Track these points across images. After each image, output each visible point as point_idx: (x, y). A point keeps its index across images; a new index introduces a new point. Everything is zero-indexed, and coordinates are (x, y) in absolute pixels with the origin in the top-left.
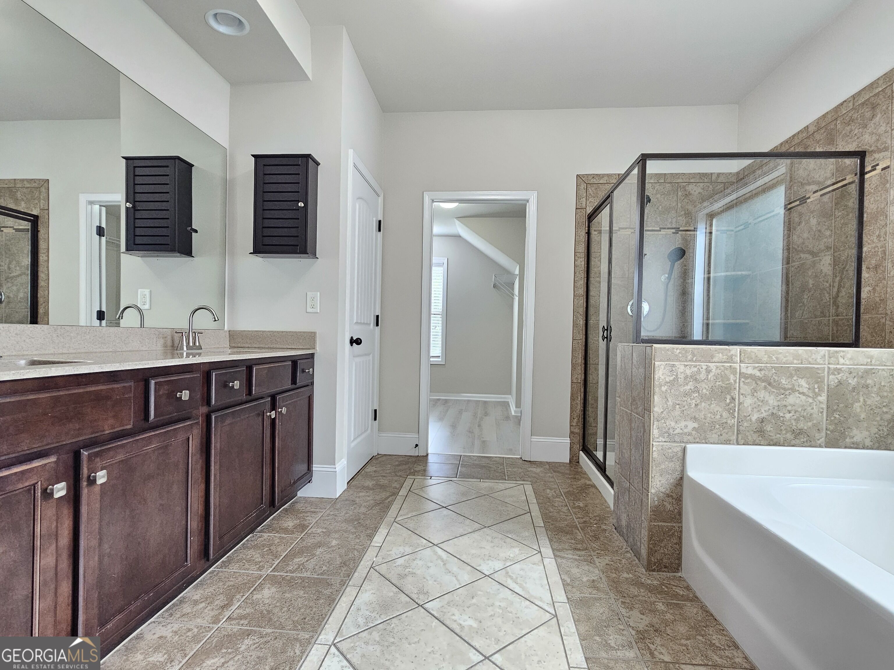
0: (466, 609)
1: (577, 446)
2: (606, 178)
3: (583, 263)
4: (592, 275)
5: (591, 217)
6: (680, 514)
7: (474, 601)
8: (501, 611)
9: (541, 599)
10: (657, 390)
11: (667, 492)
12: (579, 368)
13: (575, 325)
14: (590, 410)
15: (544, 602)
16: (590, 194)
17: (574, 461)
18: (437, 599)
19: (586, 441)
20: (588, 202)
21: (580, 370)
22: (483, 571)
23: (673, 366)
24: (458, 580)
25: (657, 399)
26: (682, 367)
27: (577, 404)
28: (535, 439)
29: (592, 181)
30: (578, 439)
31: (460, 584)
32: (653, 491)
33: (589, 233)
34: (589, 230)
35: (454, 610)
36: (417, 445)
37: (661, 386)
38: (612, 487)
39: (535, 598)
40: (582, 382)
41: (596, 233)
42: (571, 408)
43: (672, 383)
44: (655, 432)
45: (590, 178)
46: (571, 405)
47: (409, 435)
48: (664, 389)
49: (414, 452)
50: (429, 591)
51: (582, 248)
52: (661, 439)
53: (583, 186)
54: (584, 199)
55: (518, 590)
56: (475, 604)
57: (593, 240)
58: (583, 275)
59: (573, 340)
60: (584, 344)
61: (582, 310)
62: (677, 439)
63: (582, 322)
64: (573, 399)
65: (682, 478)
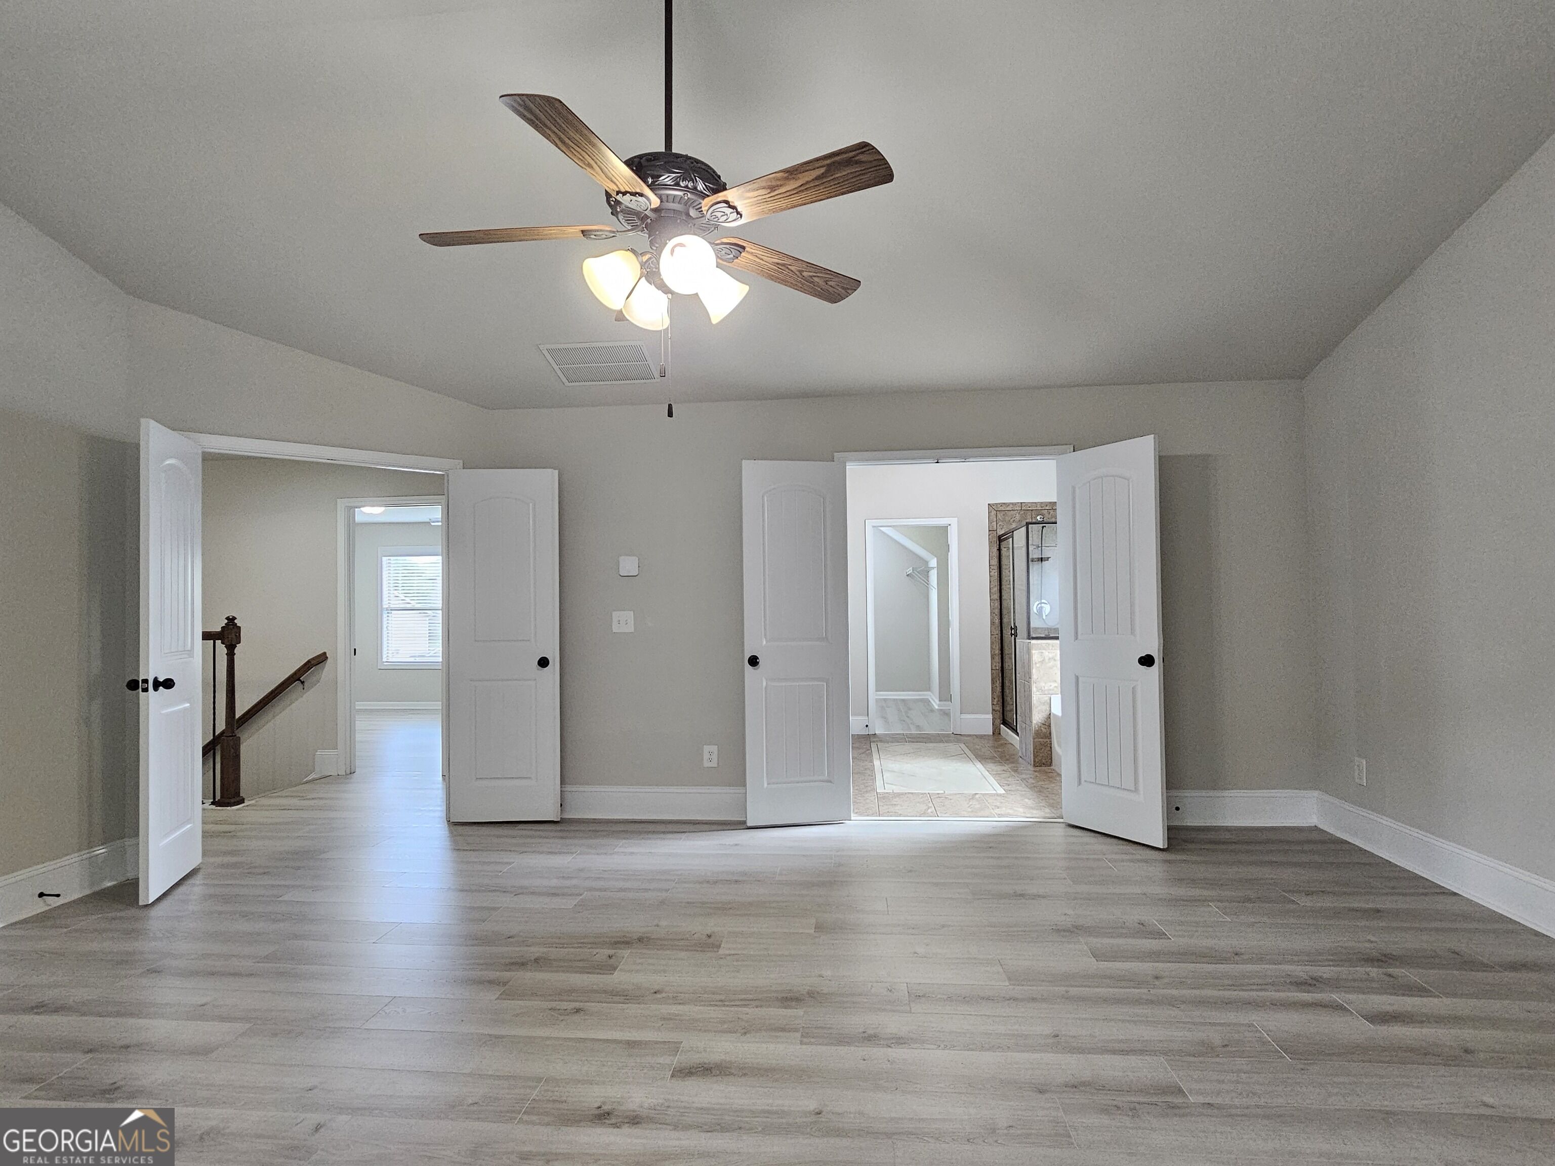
1: (998, 721)
2: (1011, 506)
3: (996, 574)
4: (1004, 583)
5: (1001, 539)
6: (1050, 734)
10: (1034, 666)
11: (1043, 722)
12: (997, 658)
13: (992, 623)
14: (1007, 691)
16: (999, 519)
17: (996, 732)
19: (1005, 716)
20: (998, 525)
21: (998, 659)
23: (1042, 653)
25: (1034, 671)
26: (1047, 653)
27: (996, 687)
28: (963, 716)
29: (1001, 508)
30: (999, 715)
32: (1034, 722)
33: (999, 550)
34: (1000, 547)
36: (867, 726)
37: (1036, 663)
38: (1018, 736)
40: (1000, 669)
41: (1006, 549)
42: (992, 690)
43: (1042, 662)
44: (1034, 689)
45: (999, 506)
46: (992, 688)
47: (860, 718)
48: (1038, 665)
49: (865, 732)
51: (995, 561)
52: (1038, 693)
53: (994, 513)
54: (995, 523)
57: (1003, 555)
58: (996, 583)
59: (991, 635)
60: (1000, 638)
61: (997, 611)
62: (1046, 692)
63: (997, 621)
64: (993, 682)
65: (1050, 714)
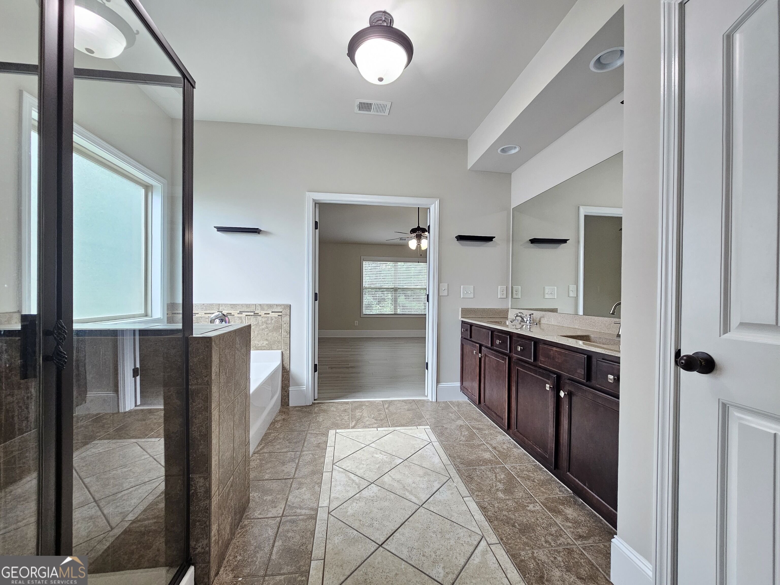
0: (381, 461)
7: (377, 466)
8: (363, 462)
9: (339, 472)
15: (338, 470)
18: (398, 464)
22: (375, 486)
24: (390, 476)
31: (388, 474)
35: (387, 460)
39: (342, 472)
50: (404, 468)
55: (352, 476)
56: (377, 464)
